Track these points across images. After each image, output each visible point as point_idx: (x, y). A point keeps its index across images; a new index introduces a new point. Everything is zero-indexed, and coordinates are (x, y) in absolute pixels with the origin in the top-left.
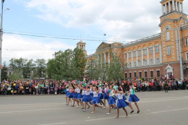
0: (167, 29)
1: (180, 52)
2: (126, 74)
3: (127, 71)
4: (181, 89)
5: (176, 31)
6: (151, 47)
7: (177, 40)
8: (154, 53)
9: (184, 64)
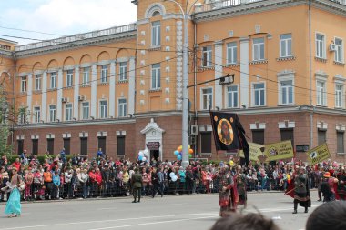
0: (157, 12)
1: (187, 84)
2: (21, 142)
3: (24, 132)
4: (181, 193)
5: (180, 23)
7: (180, 49)
9: (194, 119)
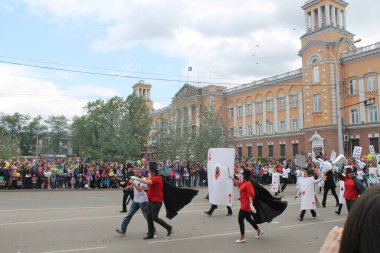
0: (315, 60)
3: (233, 143)
5: (332, 65)
6: (282, 96)
7: (333, 83)
8: (288, 108)
9: (346, 131)
